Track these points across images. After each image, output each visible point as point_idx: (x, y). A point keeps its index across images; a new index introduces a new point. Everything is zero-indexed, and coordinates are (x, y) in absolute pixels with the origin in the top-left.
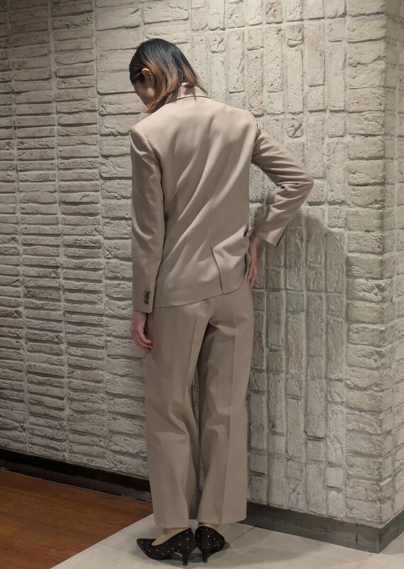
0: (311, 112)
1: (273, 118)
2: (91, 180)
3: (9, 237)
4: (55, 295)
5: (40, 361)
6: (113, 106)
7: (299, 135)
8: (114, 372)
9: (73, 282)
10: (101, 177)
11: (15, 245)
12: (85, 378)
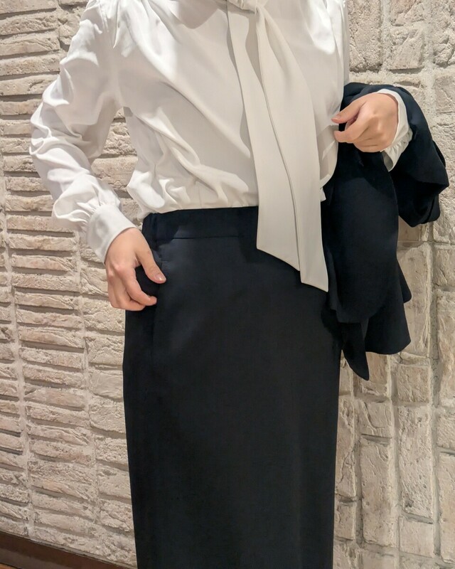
2: (45, 53)
8: (103, 392)
9: (24, 236)
12: (53, 401)
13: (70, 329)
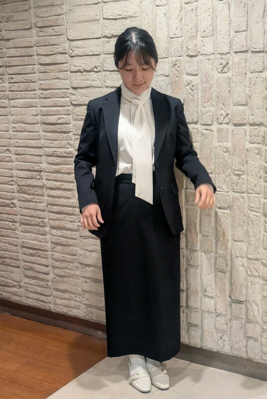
0: (236, 52)
1: (205, 58)
2: (64, 106)
3: (4, 148)
4: (40, 191)
5: (30, 239)
6: (79, 49)
7: (226, 71)
8: (85, 248)
9: (53, 182)
10: (72, 104)
11: (10, 155)
12: (64, 252)
13: (71, 222)
